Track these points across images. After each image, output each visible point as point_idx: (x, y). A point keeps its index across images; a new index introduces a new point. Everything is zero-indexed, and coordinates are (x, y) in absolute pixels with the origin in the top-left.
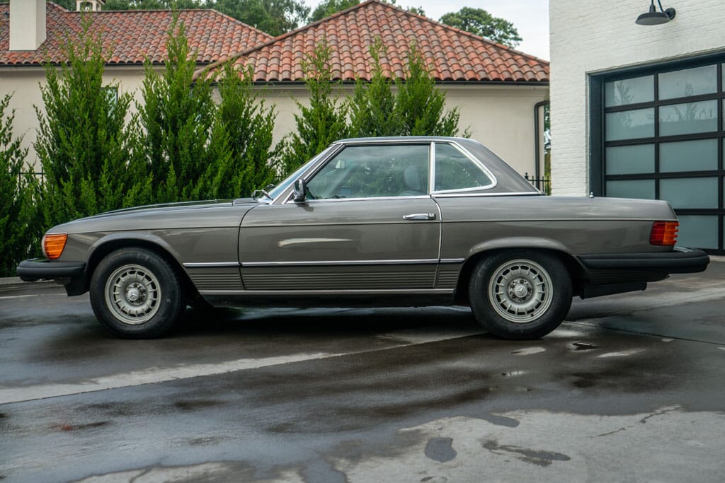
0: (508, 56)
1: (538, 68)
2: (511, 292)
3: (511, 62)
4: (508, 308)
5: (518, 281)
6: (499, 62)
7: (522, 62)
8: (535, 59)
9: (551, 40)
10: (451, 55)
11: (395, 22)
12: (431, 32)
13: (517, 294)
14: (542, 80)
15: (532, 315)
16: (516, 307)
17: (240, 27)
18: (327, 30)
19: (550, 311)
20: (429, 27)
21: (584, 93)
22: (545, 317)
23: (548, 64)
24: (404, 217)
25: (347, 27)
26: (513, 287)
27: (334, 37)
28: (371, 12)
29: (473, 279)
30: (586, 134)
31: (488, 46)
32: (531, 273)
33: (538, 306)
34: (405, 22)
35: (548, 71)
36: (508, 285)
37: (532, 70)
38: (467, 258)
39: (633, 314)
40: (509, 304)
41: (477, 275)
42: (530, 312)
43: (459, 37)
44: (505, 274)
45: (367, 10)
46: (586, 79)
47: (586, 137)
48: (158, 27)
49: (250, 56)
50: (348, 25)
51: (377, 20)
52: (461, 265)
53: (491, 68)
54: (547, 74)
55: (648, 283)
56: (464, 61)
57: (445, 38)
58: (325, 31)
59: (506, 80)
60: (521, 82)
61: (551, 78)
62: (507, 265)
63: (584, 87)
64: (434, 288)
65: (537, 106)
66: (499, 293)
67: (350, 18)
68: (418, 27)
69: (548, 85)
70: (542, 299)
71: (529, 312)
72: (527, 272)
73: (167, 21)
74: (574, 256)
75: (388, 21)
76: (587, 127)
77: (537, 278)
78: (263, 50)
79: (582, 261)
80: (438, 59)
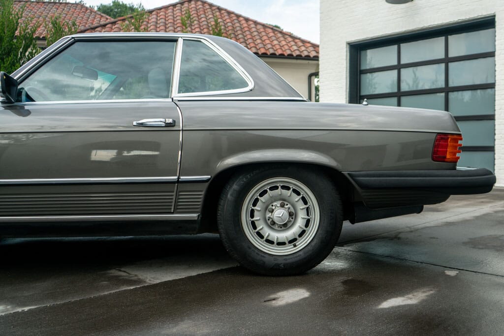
0: (290, 39)
1: (311, 49)
2: (269, 218)
3: (293, 43)
4: (265, 237)
5: (278, 203)
6: (284, 43)
7: (300, 44)
8: (309, 42)
9: (321, 18)
10: (249, 37)
11: (210, 13)
12: (236, 21)
13: (276, 220)
14: (314, 57)
15: (295, 246)
16: (275, 235)
17: (100, 16)
18: (159, 15)
19: (315, 240)
20: (235, 18)
21: (345, 58)
22: (309, 247)
23: (318, 46)
24: (135, 123)
25: (174, 14)
26: (272, 211)
27: (163, 20)
28: (193, 6)
29: (222, 202)
30: (346, 89)
31: (276, 32)
32: (293, 194)
33: (302, 234)
34: (218, 14)
35: (318, 50)
36: (266, 208)
37: (307, 49)
38: (213, 176)
39: (400, 236)
40: (267, 232)
41: (227, 196)
42: (293, 241)
43: (256, 25)
44: (261, 195)
45: (190, 4)
46: (346, 48)
47: (346, 91)
48: (36, 13)
49: (96, 30)
50: (175, 13)
51: (197, 11)
52: (207, 184)
53: (278, 47)
54: (318, 52)
55: (425, 206)
56: (259, 41)
57: (245, 25)
58: (157, 16)
59: (289, 55)
60: (299, 57)
61: (320, 56)
62: (265, 184)
63: (345, 53)
64: (173, 213)
65: (310, 76)
66: (255, 219)
67: (177, 8)
68: (227, 17)
69: (318, 60)
70: (307, 225)
71: (290, 242)
72: (289, 193)
73: (43, 9)
74: (345, 173)
75: (205, 12)
76: (346, 83)
77: (301, 200)
78: (107, 26)
79: (354, 180)
80: (239, 39)
